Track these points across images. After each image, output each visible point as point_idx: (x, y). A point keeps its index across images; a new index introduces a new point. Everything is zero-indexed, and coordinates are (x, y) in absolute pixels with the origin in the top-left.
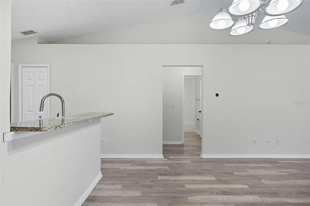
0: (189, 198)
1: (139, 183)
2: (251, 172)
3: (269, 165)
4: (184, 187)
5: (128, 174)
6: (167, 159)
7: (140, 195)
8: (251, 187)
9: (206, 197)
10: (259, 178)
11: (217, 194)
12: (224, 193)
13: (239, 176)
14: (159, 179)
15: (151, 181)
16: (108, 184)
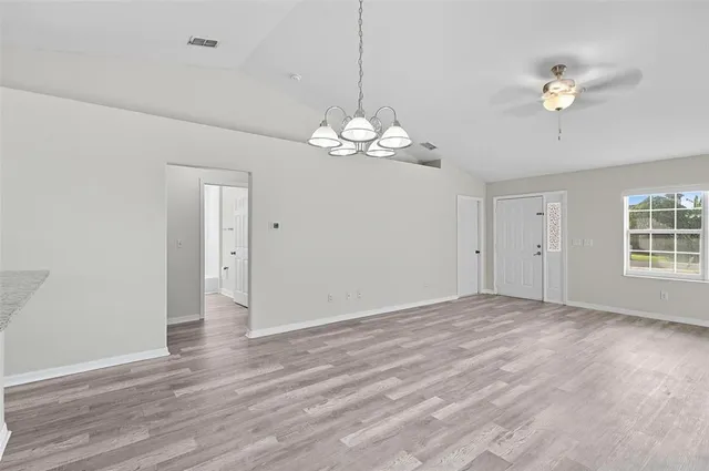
0: (251, 409)
1: (132, 416)
2: (331, 344)
3: (349, 329)
4: (236, 394)
5: (91, 408)
6: (178, 356)
7: (148, 436)
8: (336, 364)
9: (278, 397)
10: (342, 350)
11: (294, 388)
12: (303, 383)
13: (316, 354)
14: (177, 396)
15: (162, 405)
16: (42, 445)
